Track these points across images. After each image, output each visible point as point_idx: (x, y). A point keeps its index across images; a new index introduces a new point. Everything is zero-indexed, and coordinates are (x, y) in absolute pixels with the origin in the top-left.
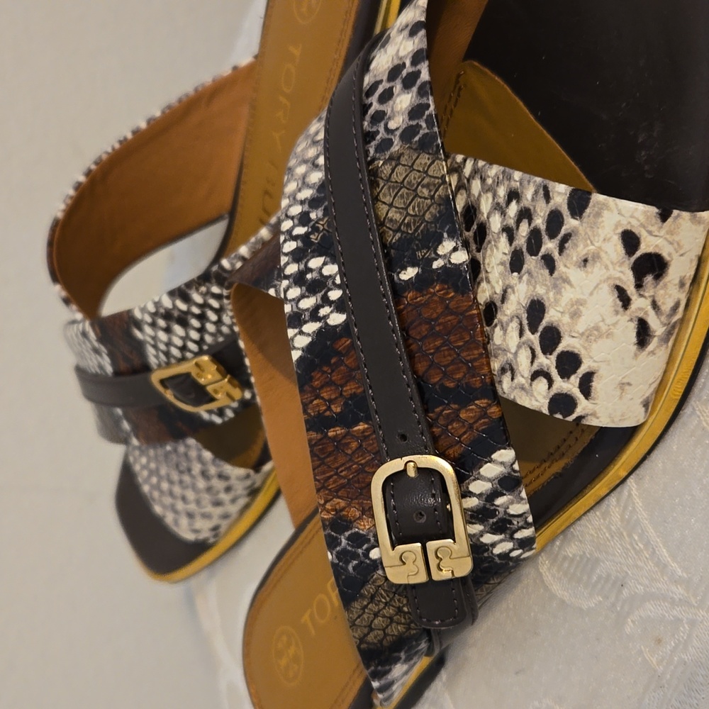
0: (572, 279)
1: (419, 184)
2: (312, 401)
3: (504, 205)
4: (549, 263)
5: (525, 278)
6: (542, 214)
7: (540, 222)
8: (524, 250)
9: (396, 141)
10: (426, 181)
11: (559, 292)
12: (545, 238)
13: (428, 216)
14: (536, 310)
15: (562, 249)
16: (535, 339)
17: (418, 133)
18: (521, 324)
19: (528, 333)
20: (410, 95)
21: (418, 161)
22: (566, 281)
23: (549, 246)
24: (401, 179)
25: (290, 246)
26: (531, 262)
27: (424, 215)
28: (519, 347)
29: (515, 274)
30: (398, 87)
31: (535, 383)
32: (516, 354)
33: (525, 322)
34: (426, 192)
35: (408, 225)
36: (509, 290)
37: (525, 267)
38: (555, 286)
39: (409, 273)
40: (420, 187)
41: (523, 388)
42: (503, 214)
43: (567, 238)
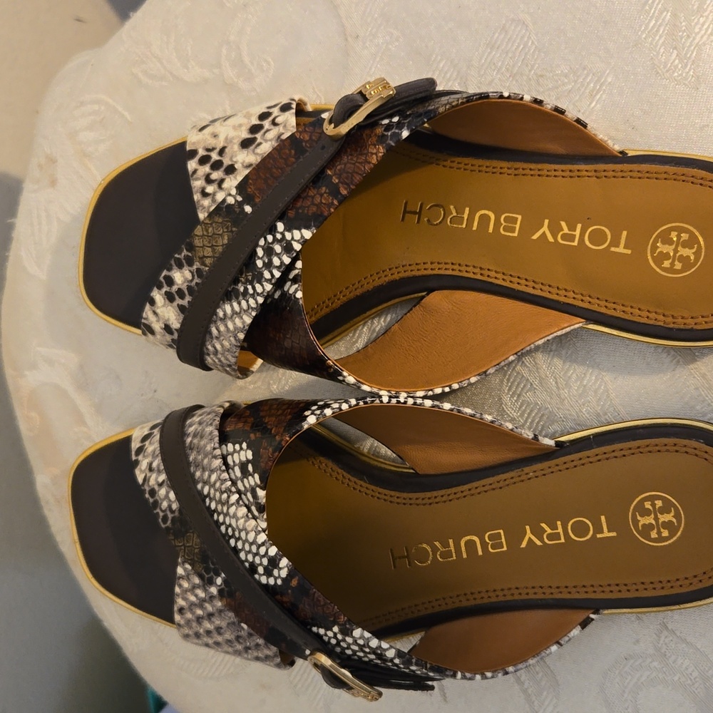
0: (225, 137)
1: (208, 236)
2: (325, 204)
3: (211, 196)
4: (222, 152)
5: (234, 160)
6: (203, 170)
7: (207, 168)
8: (222, 169)
9: (195, 267)
10: (205, 233)
11: (233, 138)
12: (212, 160)
13: (220, 220)
14: (246, 144)
15: (213, 149)
16: (258, 136)
17: (187, 255)
18: (256, 147)
19: (258, 141)
20: (175, 275)
21: (199, 245)
22: (226, 139)
23: (215, 156)
24: (210, 249)
25: (259, 288)
26: (227, 162)
27: (221, 223)
28: (266, 141)
29: (236, 166)
30: (175, 288)
31: (279, 123)
32: (271, 140)
33: (254, 146)
34: (210, 230)
35: (227, 228)
36: (245, 165)
37: (230, 163)
38: (231, 142)
39: (248, 209)
40: (210, 235)
41: (285, 126)
42: (214, 194)
43: (208, 150)
